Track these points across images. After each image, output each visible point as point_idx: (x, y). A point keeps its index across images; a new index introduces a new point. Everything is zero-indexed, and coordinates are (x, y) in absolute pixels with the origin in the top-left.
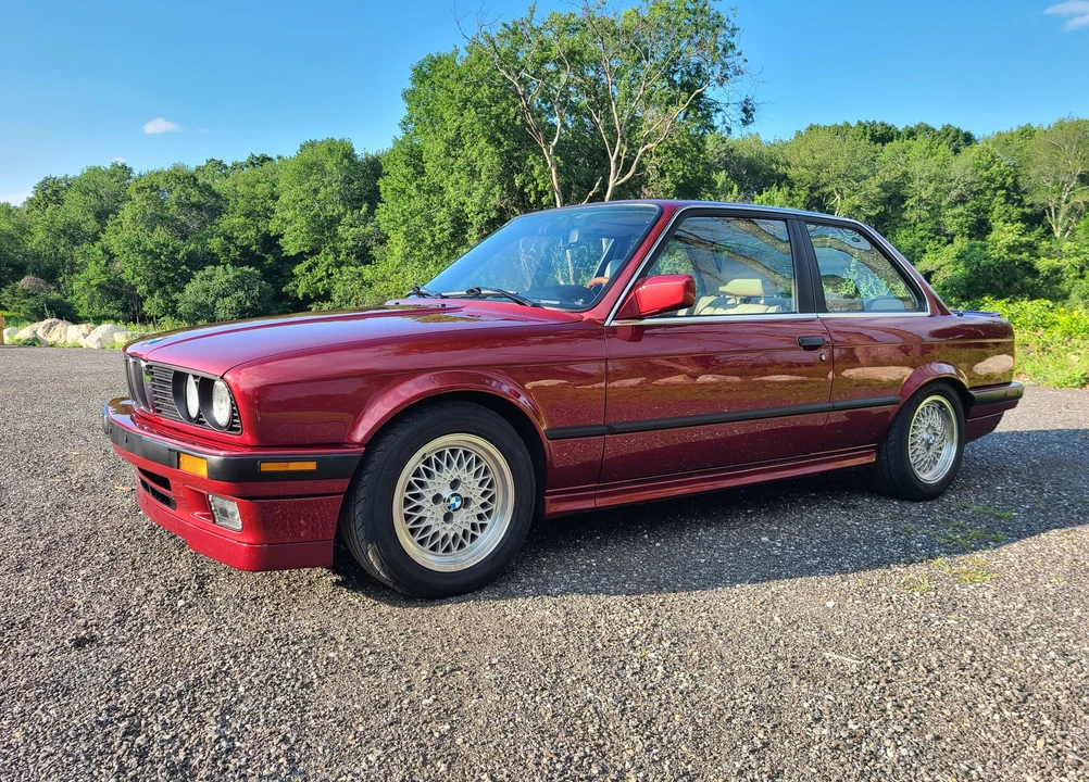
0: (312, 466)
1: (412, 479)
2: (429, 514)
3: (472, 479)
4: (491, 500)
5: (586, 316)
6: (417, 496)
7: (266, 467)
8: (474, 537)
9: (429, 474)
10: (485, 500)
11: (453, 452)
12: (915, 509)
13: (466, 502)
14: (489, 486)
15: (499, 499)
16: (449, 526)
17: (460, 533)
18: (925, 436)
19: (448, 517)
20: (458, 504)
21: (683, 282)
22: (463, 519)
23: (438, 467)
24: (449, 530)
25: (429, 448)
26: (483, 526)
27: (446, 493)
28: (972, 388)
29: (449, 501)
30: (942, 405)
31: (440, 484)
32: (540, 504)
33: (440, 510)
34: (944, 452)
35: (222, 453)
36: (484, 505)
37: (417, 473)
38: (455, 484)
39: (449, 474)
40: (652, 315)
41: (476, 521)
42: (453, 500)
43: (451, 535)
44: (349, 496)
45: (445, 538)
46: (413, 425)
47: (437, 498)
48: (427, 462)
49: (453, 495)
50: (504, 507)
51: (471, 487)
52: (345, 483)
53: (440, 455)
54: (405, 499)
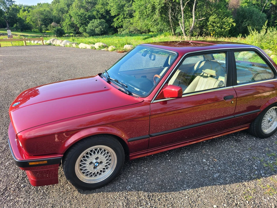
0: (46, 162)
2: (88, 168)
4: (110, 160)
6: (84, 164)
7: (30, 164)
8: (104, 171)
9: (87, 157)
12: (260, 143)
13: (101, 163)
16: (95, 170)
17: (99, 171)
19: (95, 168)
23: (91, 154)
26: (107, 168)
27: (94, 161)
31: (91, 159)
33: (92, 166)
36: (107, 163)
38: (97, 159)
41: (104, 167)
45: (94, 173)
47: (91, 163)
48: (87, 154)
50: (114, 162)
51: (102, 158)
52: (58, 165)
53: (91, 151)
54: (80, 165)
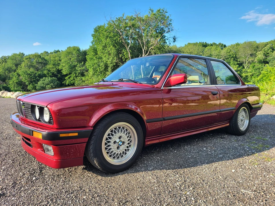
0: (76, 134)
1: (107, 137)
2: (112, 147)
3: (125, 136)
4: (131, 142)
5: (156, 86)
6: (109, 142)
7: (61, 135)
8: (126, 153)
9: (112, 135)
10: (129, 142)
11: (119, 128)
12: (240, 138)
13: (123, 143)
14: (130, 138)
15: (133, 142)
16: (118, 151)
17: (122, 153)
18: (241, 118)
19: (118, 148)
20: (121, 144)
21: (184, 76)
22: (123, 148)
23: (115, 132)
24: (119, 152)
25: (112, 127)
26: (128, 150)
27: (118, 140)
29: (118, 143)
30: (245, 110)
31: (115, 138)
32: (144, 142)
33: (116, 146)
34: (245, 122)
35: (47, 131)
36: (128, 144)
37: (109, 135)
38: (120, 138)
39: (118, 135)
40: (174, 86)
41: (126, 148)
42: (120, 143)
43: (119, 153)
44: (88, 143)
45: (117, 154)
46: (108, 120)
47: (115, 142)
48: (112, 131)
49: (120, 141)
50: (134, 144)
51: (125, 138)
52: (86, 140)
53: (115, 129)
54: (105, 143)
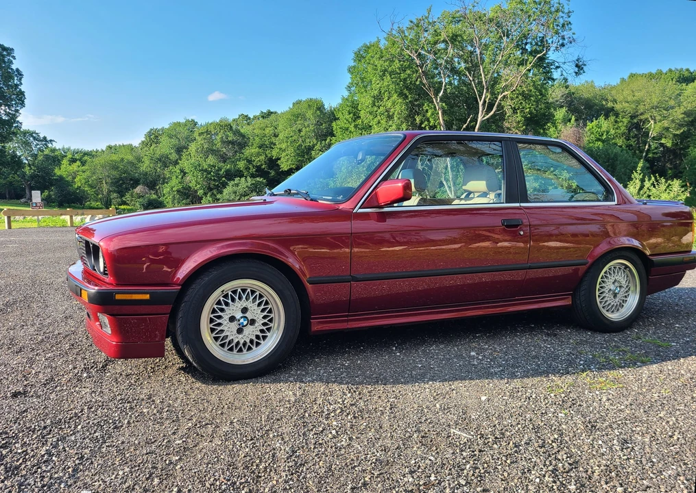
0: (147, 297)
1: (215, 306)
2: (226, 329)
3: (256, 308)
4: (271, 321)
6: (220, 317)
7: (118, 297)
8: (258, 344)
9: (227, 304)
10: (265, 321)
13: (252, 322)
14: (268, 312)
15: (276, 321)
16: (240, 336)
17: (248, 341)
18: (612, 287)
19: (240, 331)
20: (245, 323)
21: (403, 184)
22: (250, 332)
23: (233, 300)
24: (241, 338)
25: (228, 287)
26: (264, 338)
27: (239, 315)
28: (650, 255)
29: (239, 320)
30: (626, 267)
31: (235, 309)
32: (305, 323)
33: (234, 326)
34: (629, 300)
36: (265, 324)
37: (219, 303)
38: (245, 310)
39: (240, 305)
41: (259, 333)
42: (242, 320)
43: (242, 342)
44: (173, 315)
45: (238, 343)
46: (214, 273)
47: (232, 319)
48: (226, 296)
49: (242, 318)
50: (279, 325)
51: (255, 312)
52: (168, 308)
53: (235, 292)
54: (211, 318)
